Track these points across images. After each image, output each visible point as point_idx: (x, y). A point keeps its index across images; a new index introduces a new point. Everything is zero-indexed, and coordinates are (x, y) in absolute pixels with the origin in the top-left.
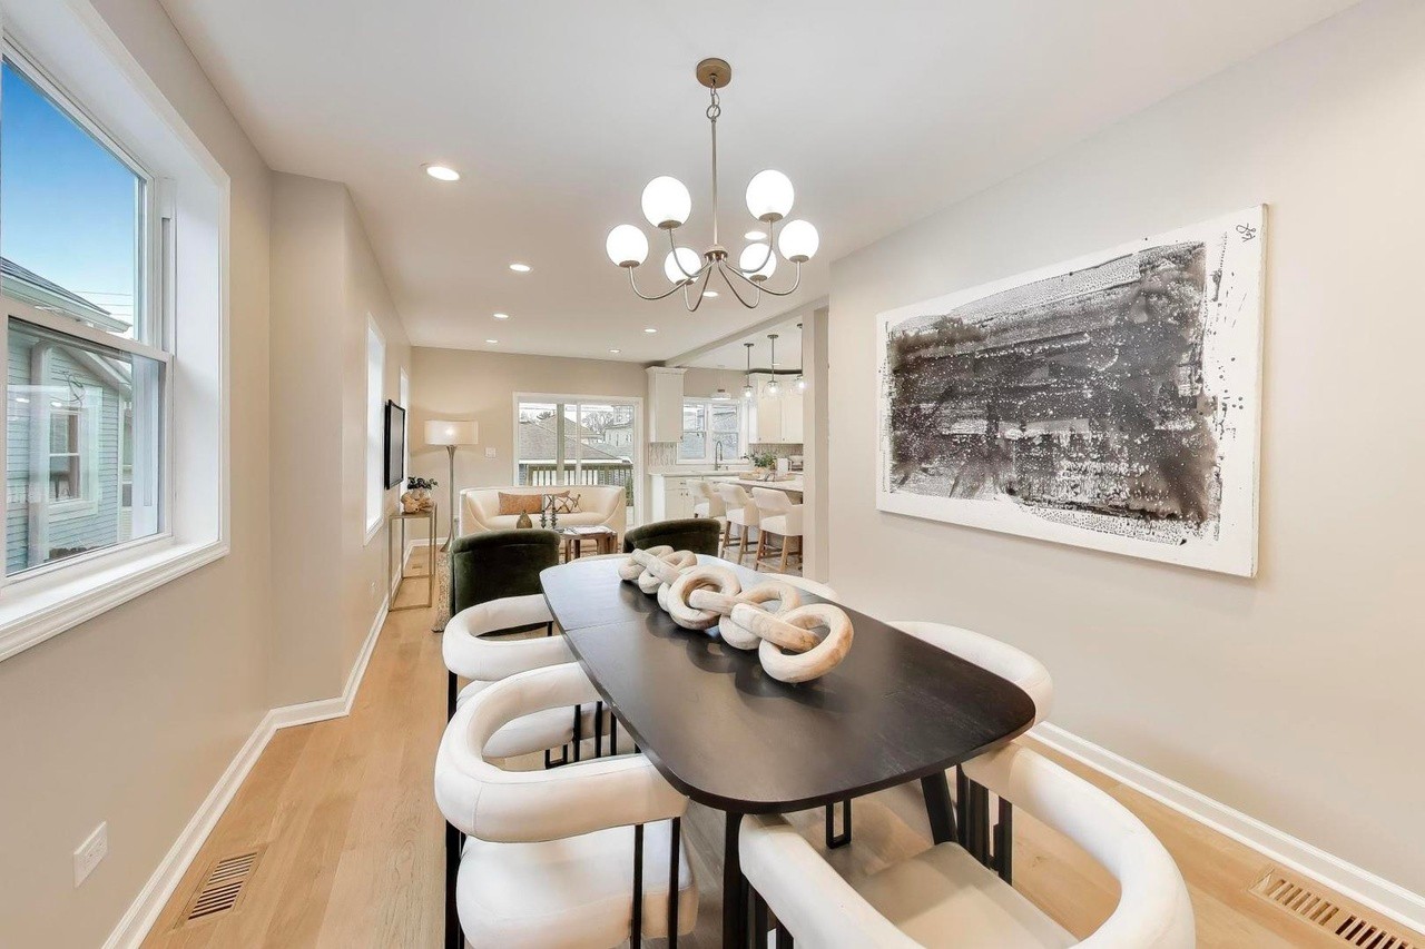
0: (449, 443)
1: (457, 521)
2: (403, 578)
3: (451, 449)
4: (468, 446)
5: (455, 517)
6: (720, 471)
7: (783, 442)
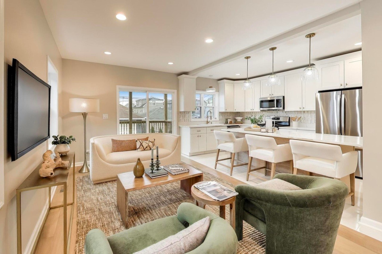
0: (83, 111)
1: (88, 153)
2: (50, 208)
3: (85, 115)
4: (94, 113)
5: (87, 151)
6: (209, 125)
7: (235, 111)
